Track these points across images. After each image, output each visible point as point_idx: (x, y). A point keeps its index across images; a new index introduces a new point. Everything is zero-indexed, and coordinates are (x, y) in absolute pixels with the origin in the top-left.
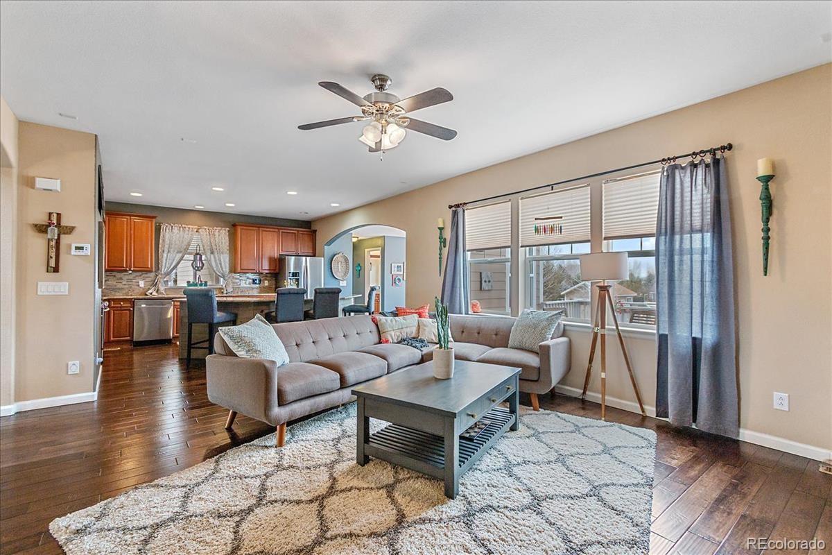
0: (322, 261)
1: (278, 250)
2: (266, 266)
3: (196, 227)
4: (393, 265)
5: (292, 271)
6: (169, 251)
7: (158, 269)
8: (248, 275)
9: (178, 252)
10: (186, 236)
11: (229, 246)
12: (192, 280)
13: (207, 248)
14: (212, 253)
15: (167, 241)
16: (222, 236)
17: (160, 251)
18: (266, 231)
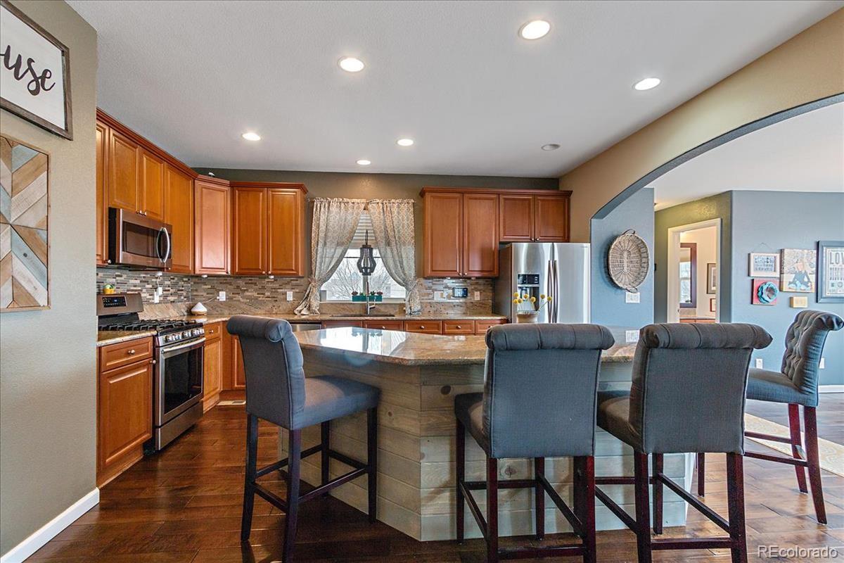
0: (585, 252)
1: (498, 234)
2: (475, 265)
3: (364, 200)
4: (752, 255)
5: (523, 272)
6: (325, 244)
7: (310, 272)
8: (445, 281)
9: (338, 244)
10: (349, 218)
11: (415, 231)
12: (360, 290)
13: (381, 235)
14: (388, 244)
15: (323, 228)
16: (402, 213)
17: (313, 242)
18: (476, 199)
